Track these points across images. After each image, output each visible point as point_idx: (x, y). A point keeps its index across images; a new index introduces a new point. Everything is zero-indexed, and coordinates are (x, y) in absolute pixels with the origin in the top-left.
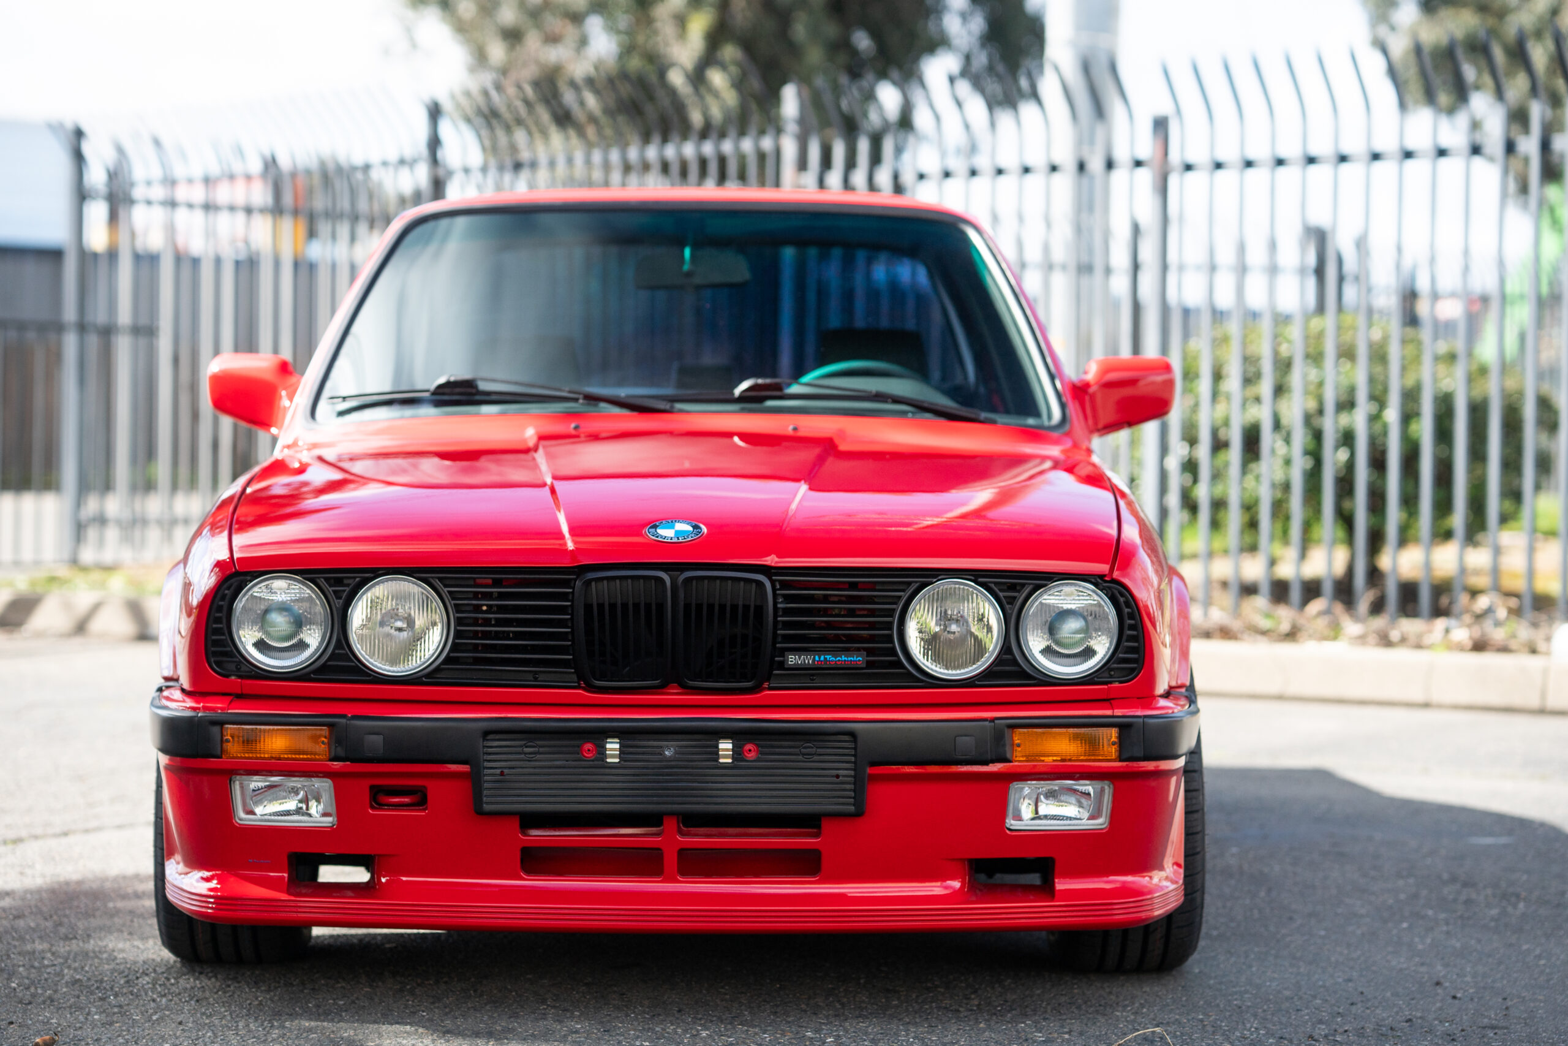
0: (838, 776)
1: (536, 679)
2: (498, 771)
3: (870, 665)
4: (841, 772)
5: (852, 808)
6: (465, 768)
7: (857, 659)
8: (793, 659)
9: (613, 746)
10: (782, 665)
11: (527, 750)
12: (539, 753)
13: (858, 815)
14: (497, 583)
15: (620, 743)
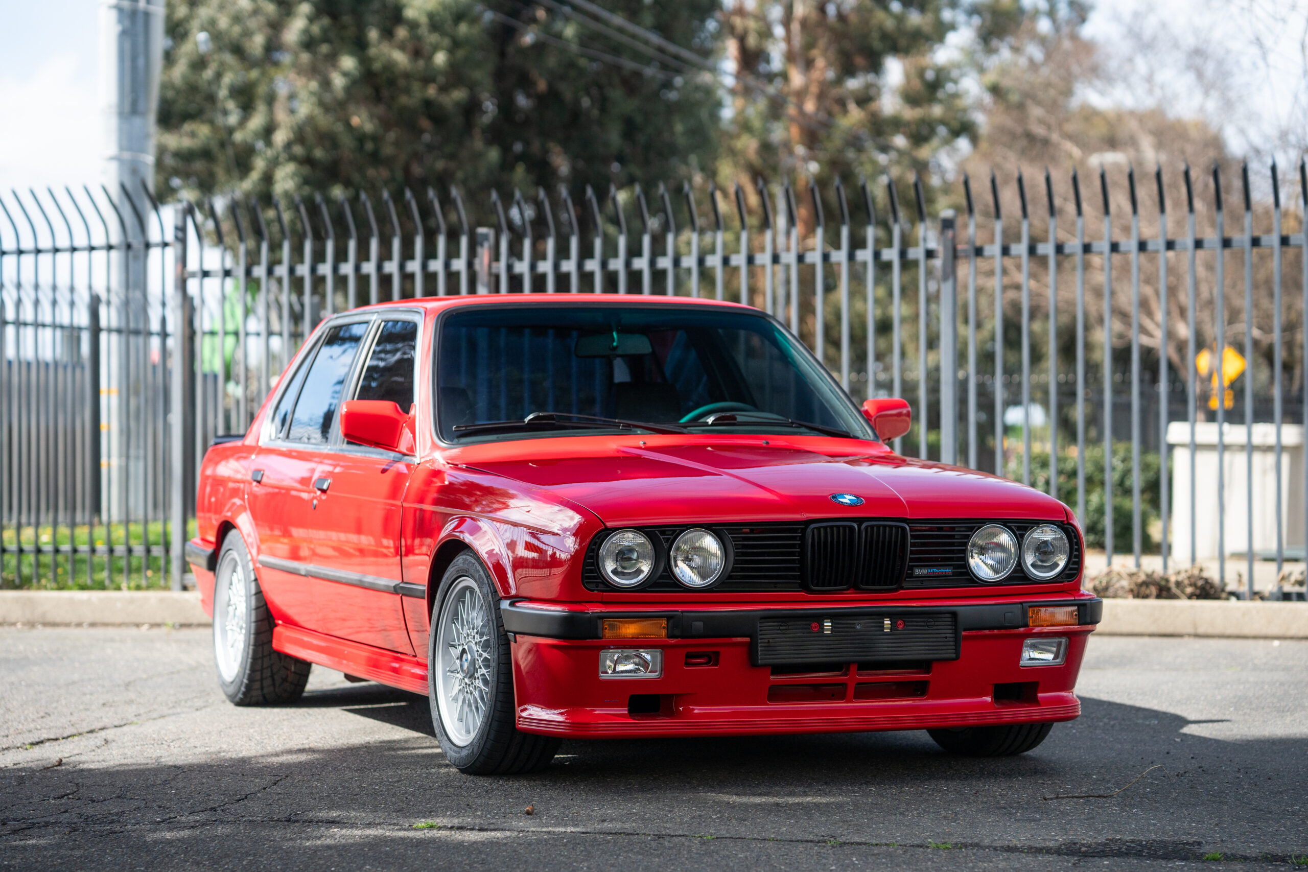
0: (946, 638)
1: (775, 587)
2: (766, 640)
3: (954, 574)
4: (948, 635)
5: (954, 656)
6: (748, 639)
7: (949, 570)
8: (918, 572)
9: (828, 624)
10: (911, 575)
11: (781, 628)
12: (788, 629)
13: (957, 659)
14: (752, 531)
15: (831, 622)
